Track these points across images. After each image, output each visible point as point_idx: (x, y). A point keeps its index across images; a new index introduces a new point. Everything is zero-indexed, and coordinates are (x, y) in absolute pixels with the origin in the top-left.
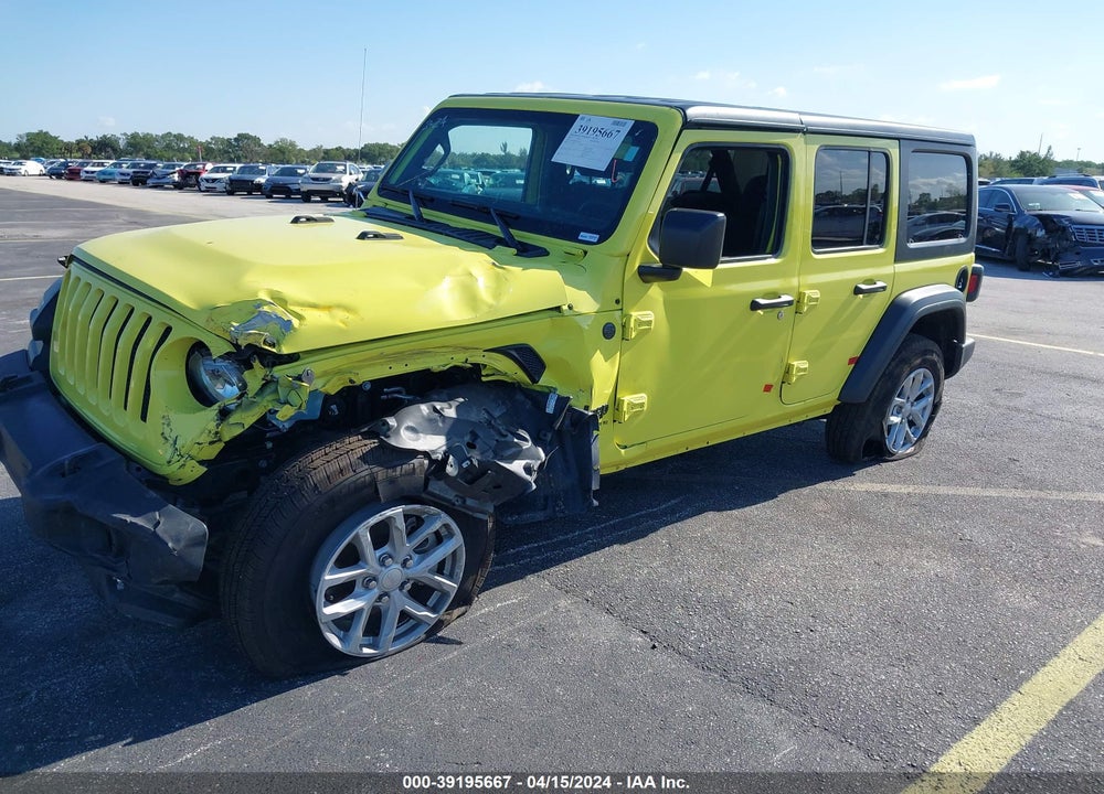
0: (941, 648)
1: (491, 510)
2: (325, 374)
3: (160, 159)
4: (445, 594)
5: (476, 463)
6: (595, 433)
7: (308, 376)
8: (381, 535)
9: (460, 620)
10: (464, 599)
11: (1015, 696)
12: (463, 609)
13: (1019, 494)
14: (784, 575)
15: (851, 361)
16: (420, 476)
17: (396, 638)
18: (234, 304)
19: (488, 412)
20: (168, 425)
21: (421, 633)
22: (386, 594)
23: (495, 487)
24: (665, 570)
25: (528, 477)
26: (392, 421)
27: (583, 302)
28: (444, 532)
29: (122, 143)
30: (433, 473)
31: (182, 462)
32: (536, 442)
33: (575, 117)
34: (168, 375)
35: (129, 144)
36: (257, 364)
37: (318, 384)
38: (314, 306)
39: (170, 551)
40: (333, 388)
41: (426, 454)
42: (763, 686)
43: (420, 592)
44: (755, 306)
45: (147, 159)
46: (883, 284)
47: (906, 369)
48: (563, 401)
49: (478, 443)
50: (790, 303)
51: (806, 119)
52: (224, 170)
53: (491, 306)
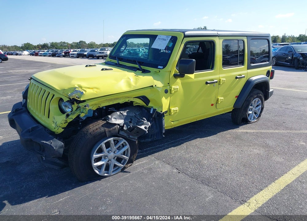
0: (255, 172)
1: (137, 138)
2: (92, 105)
3: (59, 49)
4: (125, 160)
5: (131, 126)
6: (164, 118)
7: (88, 106)
8: (108, 145)
9: (130, 167)
10: (131, 161)
11: (273, 183)
12: (131, 164)
13: (284, 131)
14: (216, 154)
15: (236, 97)
16: (117, 130)
17: (113, 171)
18: (69, 88)
19: (135, 113)
20: (54, 119)
21: (120, 170)
22: (110, 160)
23: (137, 133)
24: (184, 153)
25: (146, 130)
26: (110, 116)
27: (159, 84)
28: (124, 144)
29: (49, 45)
30: (121, 129)
31: (58, 128)
32: (148, 121)
33: (157, 35)
34: (54, 107)
35: (51, 45)
36: (75, 103)
37: (90, 108)
38: (89, 88)
39: (54, 150)
40: (95, 108)
41: (119, 125)
42: (207, 182)
43: (119, 160)
44: (207, 83)
45: (56, 49)
46: (244, 76)
47: (252, 99)
48: (155, 110)
49: (132, 121)
50: (217, 82)
51: (219, 33)
52: (76, 51)
53: (134, 86)
